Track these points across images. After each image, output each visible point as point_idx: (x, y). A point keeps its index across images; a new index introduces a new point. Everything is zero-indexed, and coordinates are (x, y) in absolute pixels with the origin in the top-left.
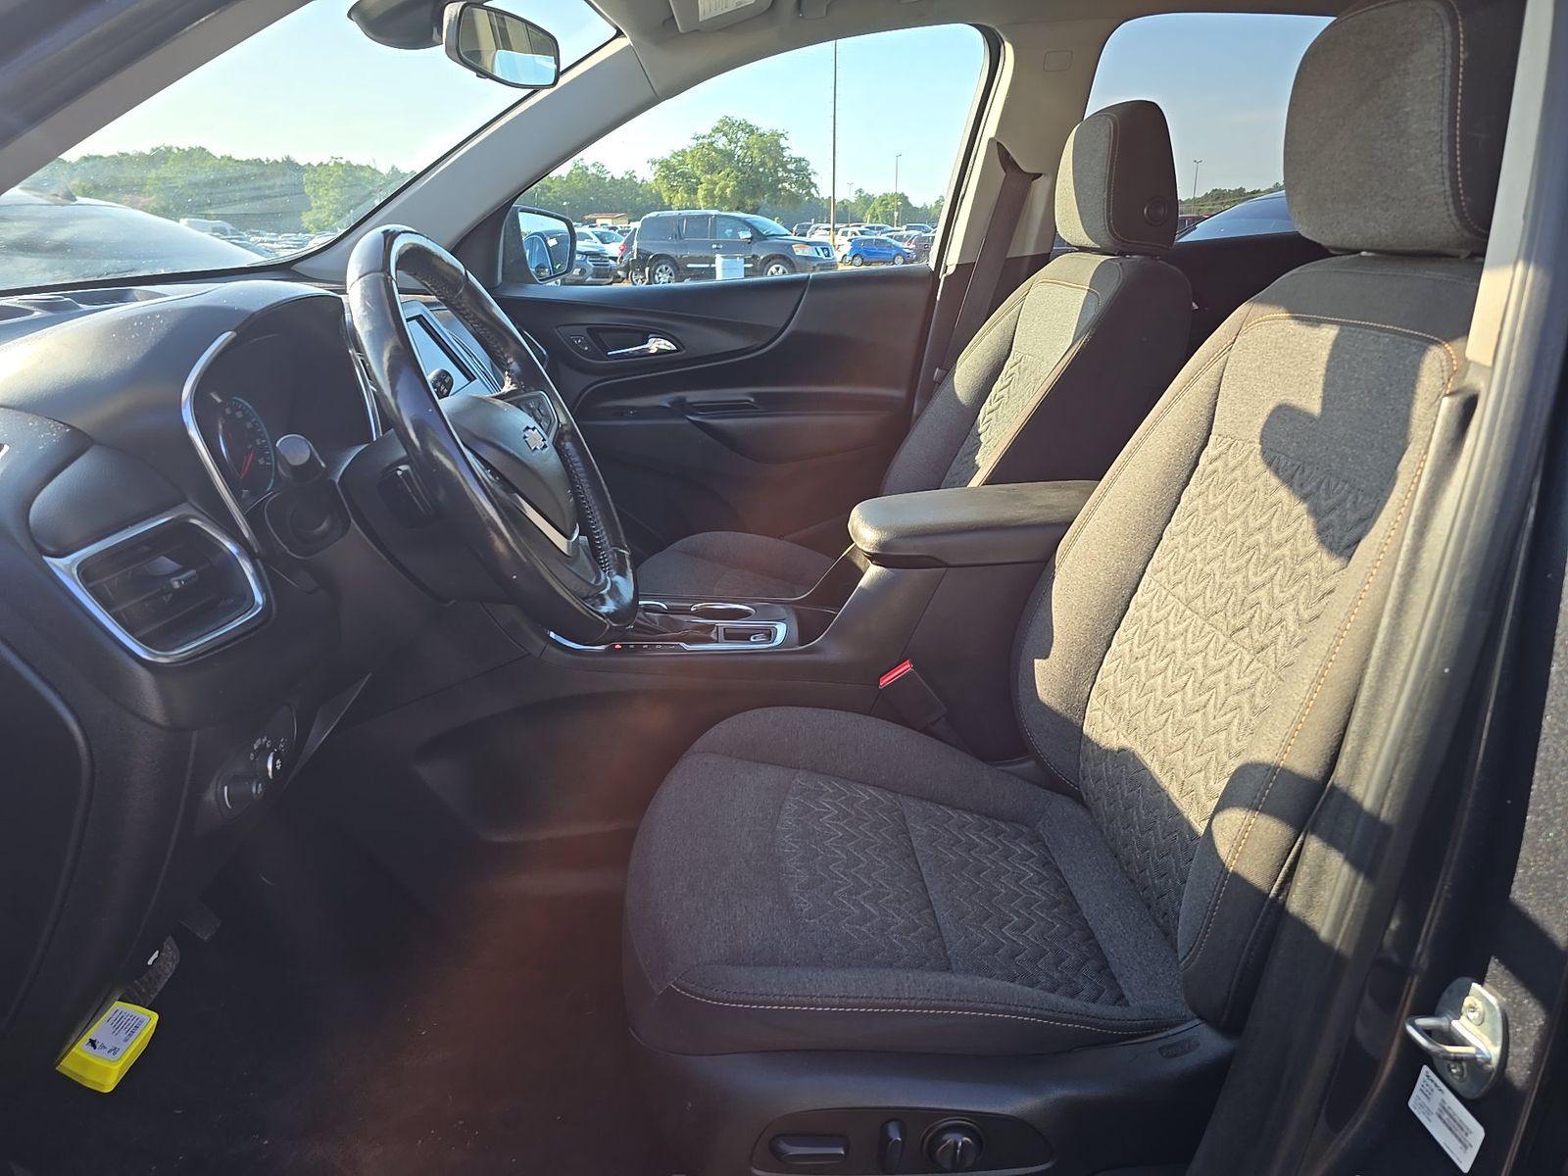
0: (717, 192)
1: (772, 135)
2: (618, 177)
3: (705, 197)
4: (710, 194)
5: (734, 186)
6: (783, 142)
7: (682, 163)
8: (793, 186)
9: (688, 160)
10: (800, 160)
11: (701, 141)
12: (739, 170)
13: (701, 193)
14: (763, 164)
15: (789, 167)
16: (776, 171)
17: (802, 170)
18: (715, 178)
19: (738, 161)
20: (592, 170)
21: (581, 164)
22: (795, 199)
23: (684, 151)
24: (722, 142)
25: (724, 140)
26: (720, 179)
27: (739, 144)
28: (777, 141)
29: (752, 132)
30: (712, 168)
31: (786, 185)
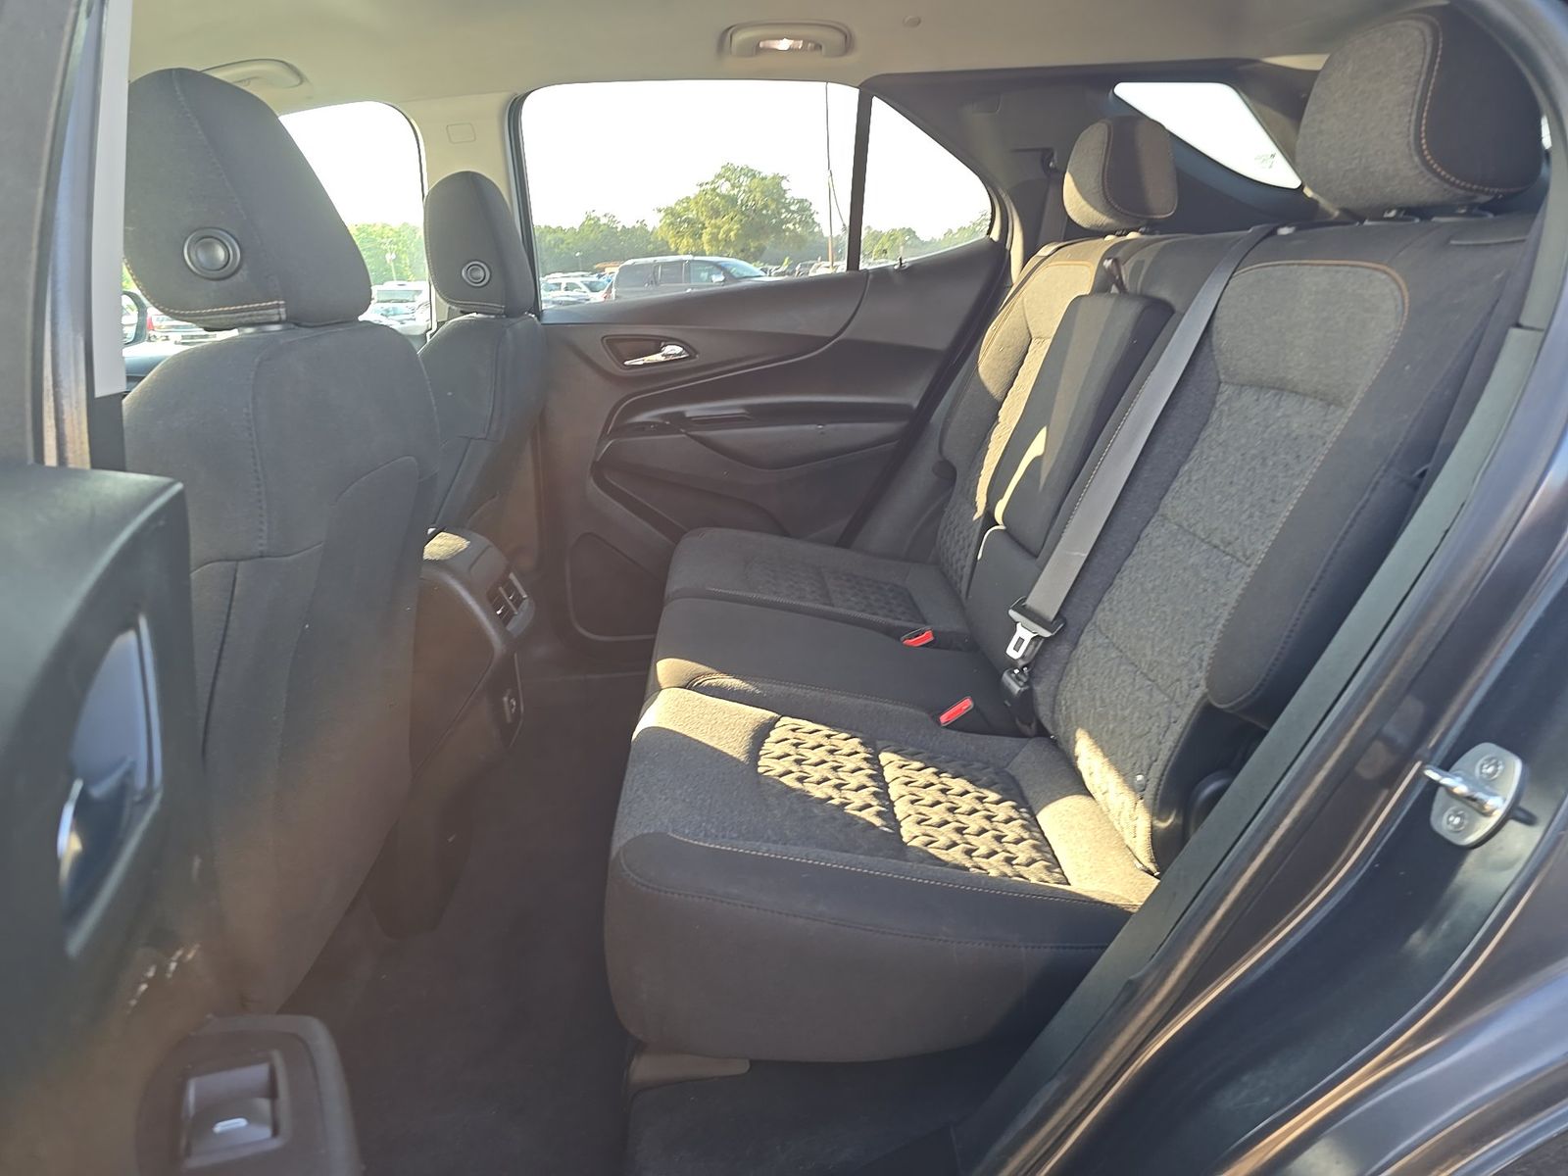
0: (721, 236)
1: (773, 178)
2: (629, 226)
3: (710, 242)
4: (714, 238)
5: (738, 230)
6: (785, 185)
7: (687, 209)
8: (797, 226)
9: (692, 206)
10: (801, 201)
11: (704, 187)
12: (743, 213)
13: (705, 237)
14: (766, 206)
15: (793, 208)
16: (780, 214)
17: (804, 207)
18: (719, 221)
19: (742, 205)
20: (604, 221)
21: (593, 215)
22: (798, 240)
23: (688, 198)
24: (725, 188)
25: (727, 185)
26: (724, 223)
27: (742, 188)
28: (780, 183)
29: (754, 176)
30: (716, 213)
31: (790, 226)
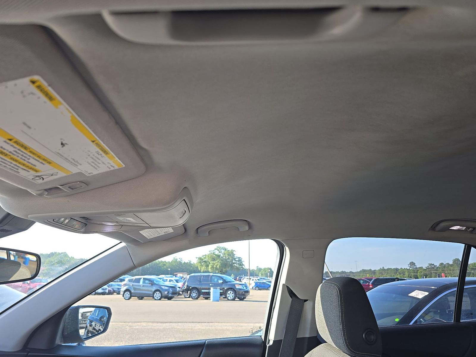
0: (215, 266)
1: (232, 251)
2: (186, 262)
3: (211, 268)
4: (213, 267)
5: (220, 265)
6: (234, 253)
7: (205, 258)
8: (237, 265)
9: (207, 257)
10: (239, 258)
11: (211, 252)
12: (222, 260)
13: (210, 267)
14: (228, 258)
15: (236, 259)
16: (233, 261)
17: (240, 260)
18: (214, 262)
19: (222, 258)
20: (178, 260)
21: (176, 258)
22: (238, 269)
23: (206, 255)
24: (217, 252)
25: (218, 252)
26: (216, 263)
27: (222, 253)
28: (233, 252)
29: (226, 250)
30: (214, 259)
31: (235, 265)
